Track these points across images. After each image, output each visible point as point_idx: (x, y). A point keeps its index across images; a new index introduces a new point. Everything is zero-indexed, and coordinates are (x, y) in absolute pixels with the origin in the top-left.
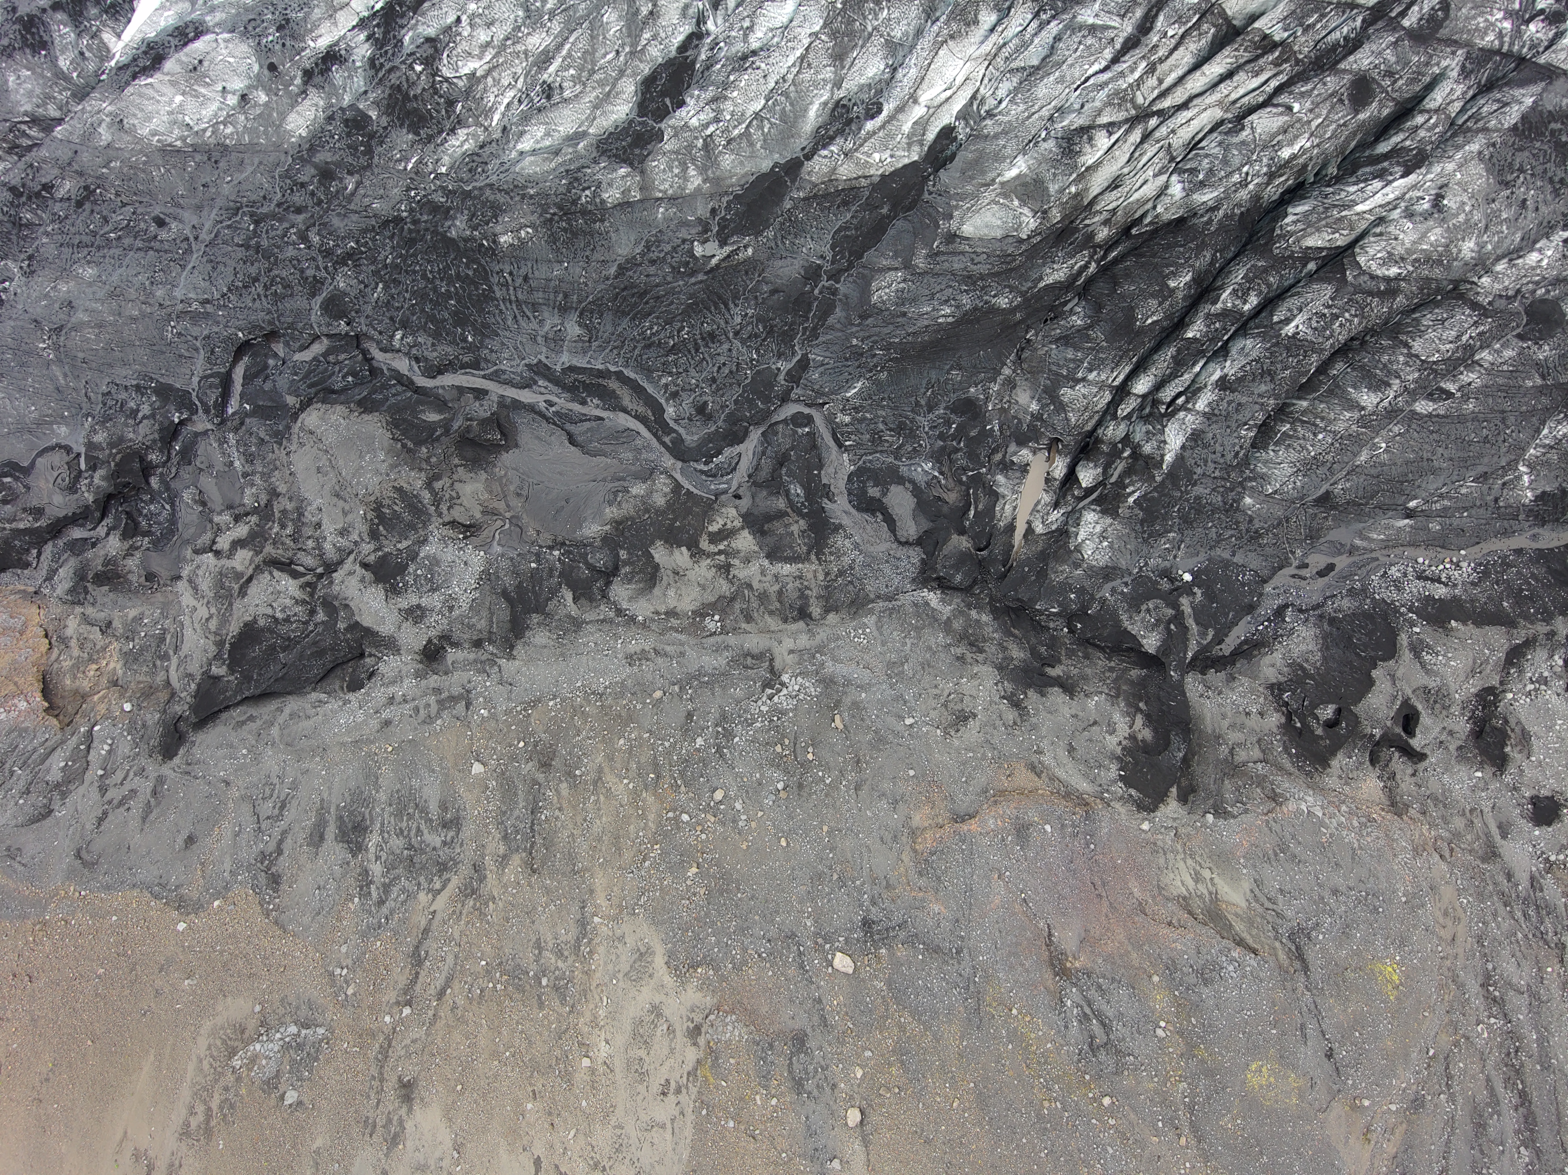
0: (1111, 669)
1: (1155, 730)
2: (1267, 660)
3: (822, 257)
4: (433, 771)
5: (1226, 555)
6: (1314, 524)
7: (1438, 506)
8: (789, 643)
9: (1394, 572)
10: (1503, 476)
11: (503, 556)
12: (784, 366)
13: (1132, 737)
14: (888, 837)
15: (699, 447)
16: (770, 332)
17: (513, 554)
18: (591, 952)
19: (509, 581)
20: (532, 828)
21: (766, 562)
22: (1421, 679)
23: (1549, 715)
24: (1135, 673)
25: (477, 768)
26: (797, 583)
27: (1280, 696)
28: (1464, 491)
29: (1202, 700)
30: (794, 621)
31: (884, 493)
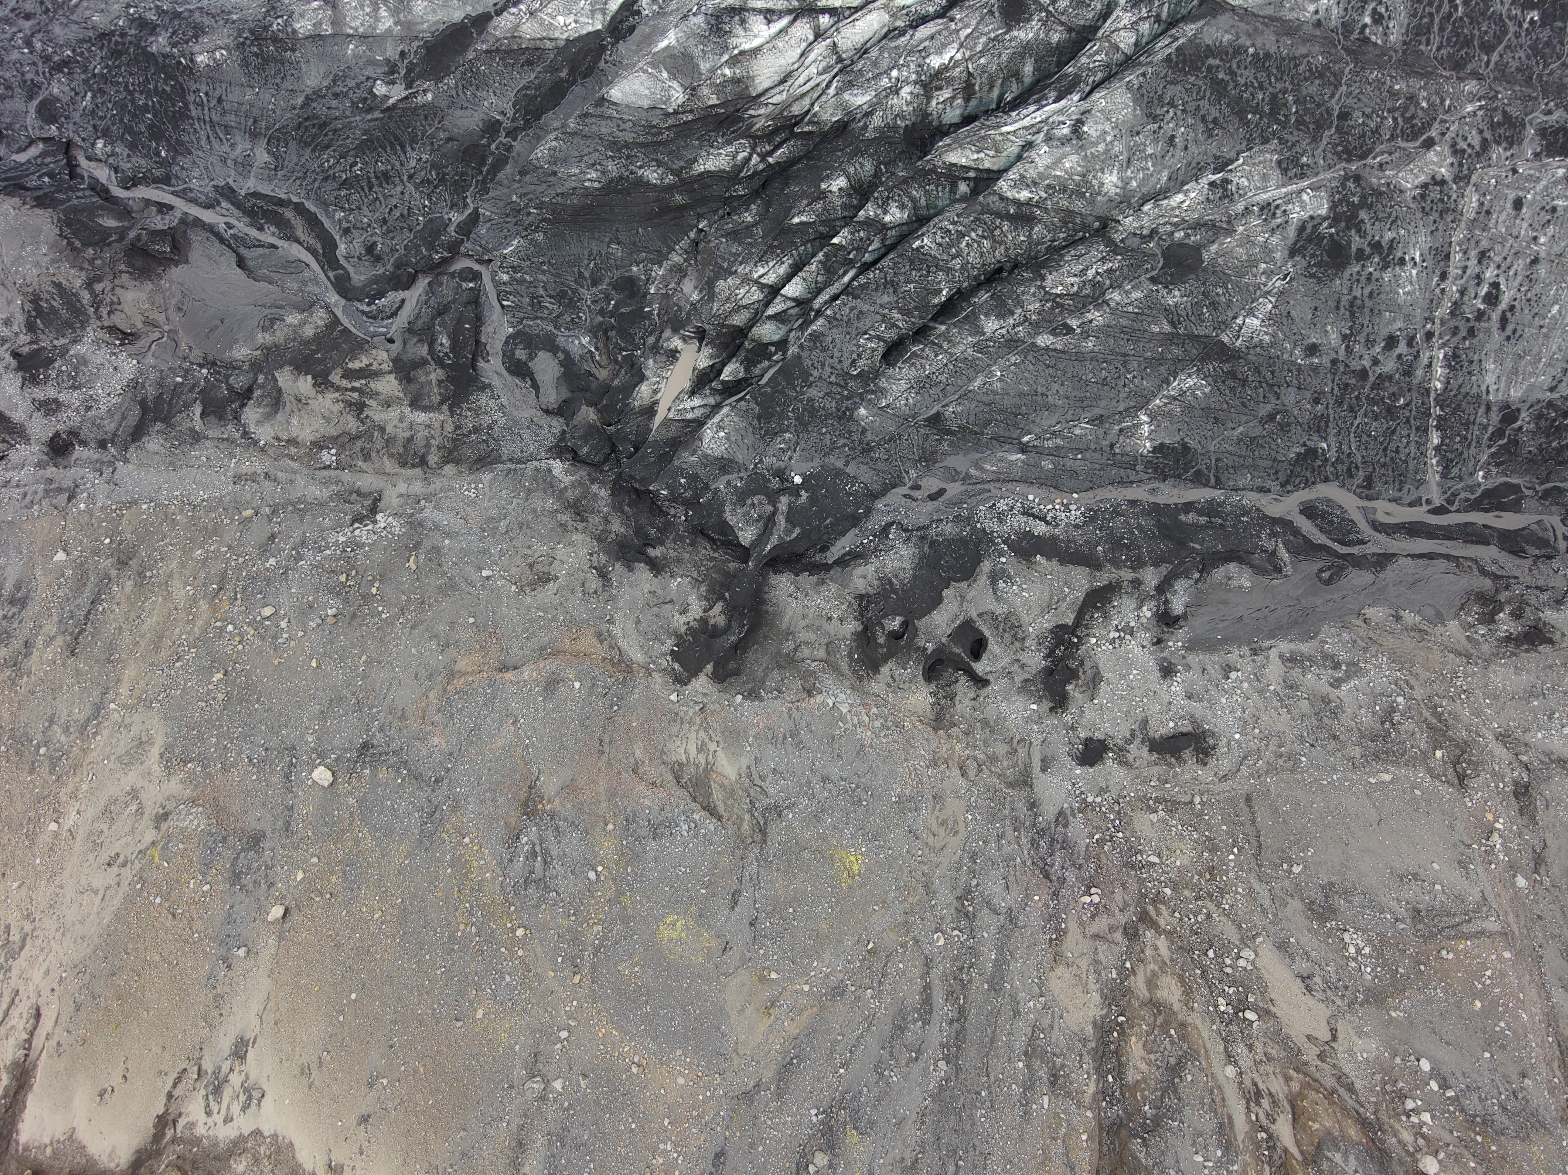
0: (712, 559)
2: (859, 571)
3: (503, 113)
4: (21, 553)
5: (840, 464)
6: (927, 444)
7: (1050, 443)
8: (402, 488)
9: (1002, 505)
10: (1120, 422)
11: (154, 367)
12: (456, 217)
13: (704, 621)
14: (423, 673)
15: (364, 286)
16: (442, 180)
17: (164, 367)
18: (95, 734)
19: (151, 392)
20: (86, 617)
21: (407, 410)
22: (990, 604)
23: (1127, 663)
25: (61, 556)
26: (426, 433)
28: (1077, 431)
29: (789, 600)
30: (413, 466)
31: (531, 358)
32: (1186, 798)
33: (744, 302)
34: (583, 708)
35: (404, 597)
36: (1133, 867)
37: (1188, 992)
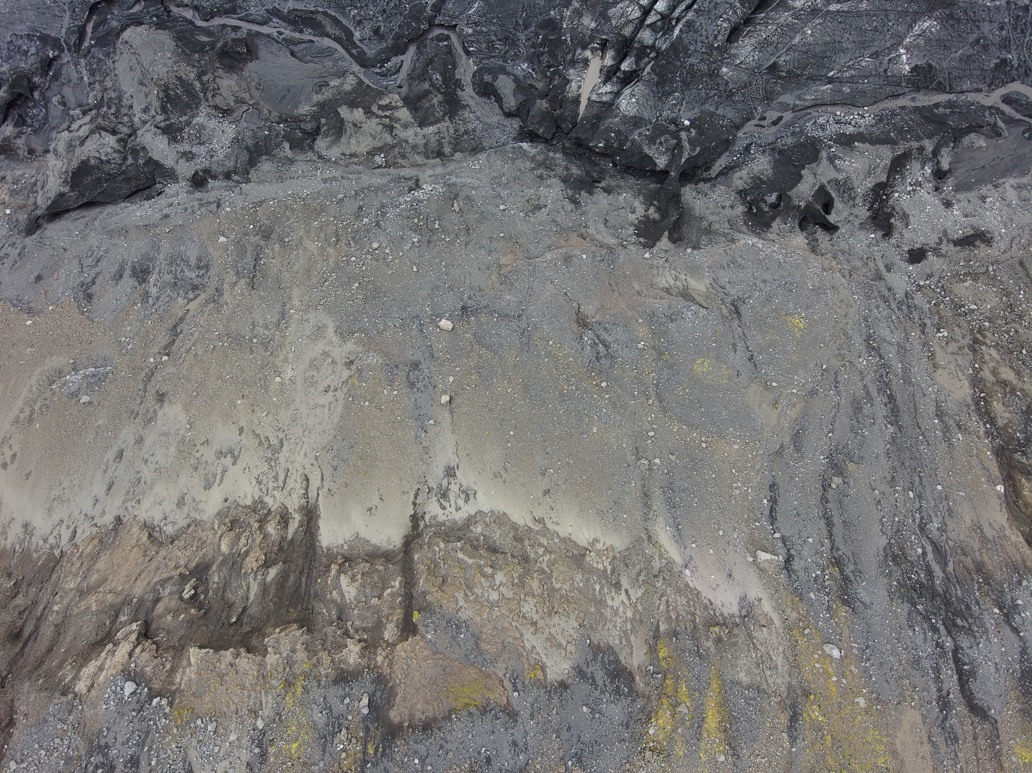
0: (638, 184)
1: (662, 215)
2: (738, 175)
4: (194, 242)
5: (712, 109)
6: (768, 87)
7: (847, 75)
8: (429, 172)
9: (821, 120)
10: (889, 55)
11: (247, 128)
13: (647, 217)
14: (483, 267)
15: (376, 57)
17: (254, 127)
18: (287, 327)
19: (250, 142)
21: (418, 128)
22: (833, 174)
23: (922, 204)
24: (653, 186)
25: (222, 239)
26: (437, 137)
27: (745, 198)
28: (863, 64)
29: (694, 200)
30: (434, 158)
31: (495, 78)
32: (983, 270)
33: (631, 17)
34: (592, 269)
35: (456, 227)
36: (960, 315)
37: (1018, 374)
